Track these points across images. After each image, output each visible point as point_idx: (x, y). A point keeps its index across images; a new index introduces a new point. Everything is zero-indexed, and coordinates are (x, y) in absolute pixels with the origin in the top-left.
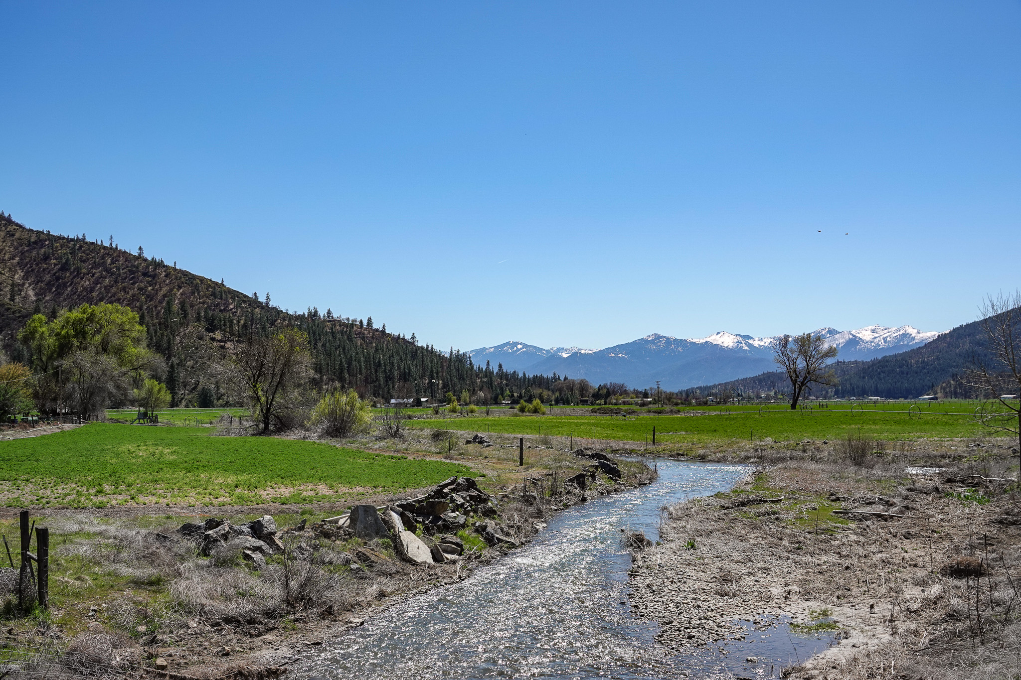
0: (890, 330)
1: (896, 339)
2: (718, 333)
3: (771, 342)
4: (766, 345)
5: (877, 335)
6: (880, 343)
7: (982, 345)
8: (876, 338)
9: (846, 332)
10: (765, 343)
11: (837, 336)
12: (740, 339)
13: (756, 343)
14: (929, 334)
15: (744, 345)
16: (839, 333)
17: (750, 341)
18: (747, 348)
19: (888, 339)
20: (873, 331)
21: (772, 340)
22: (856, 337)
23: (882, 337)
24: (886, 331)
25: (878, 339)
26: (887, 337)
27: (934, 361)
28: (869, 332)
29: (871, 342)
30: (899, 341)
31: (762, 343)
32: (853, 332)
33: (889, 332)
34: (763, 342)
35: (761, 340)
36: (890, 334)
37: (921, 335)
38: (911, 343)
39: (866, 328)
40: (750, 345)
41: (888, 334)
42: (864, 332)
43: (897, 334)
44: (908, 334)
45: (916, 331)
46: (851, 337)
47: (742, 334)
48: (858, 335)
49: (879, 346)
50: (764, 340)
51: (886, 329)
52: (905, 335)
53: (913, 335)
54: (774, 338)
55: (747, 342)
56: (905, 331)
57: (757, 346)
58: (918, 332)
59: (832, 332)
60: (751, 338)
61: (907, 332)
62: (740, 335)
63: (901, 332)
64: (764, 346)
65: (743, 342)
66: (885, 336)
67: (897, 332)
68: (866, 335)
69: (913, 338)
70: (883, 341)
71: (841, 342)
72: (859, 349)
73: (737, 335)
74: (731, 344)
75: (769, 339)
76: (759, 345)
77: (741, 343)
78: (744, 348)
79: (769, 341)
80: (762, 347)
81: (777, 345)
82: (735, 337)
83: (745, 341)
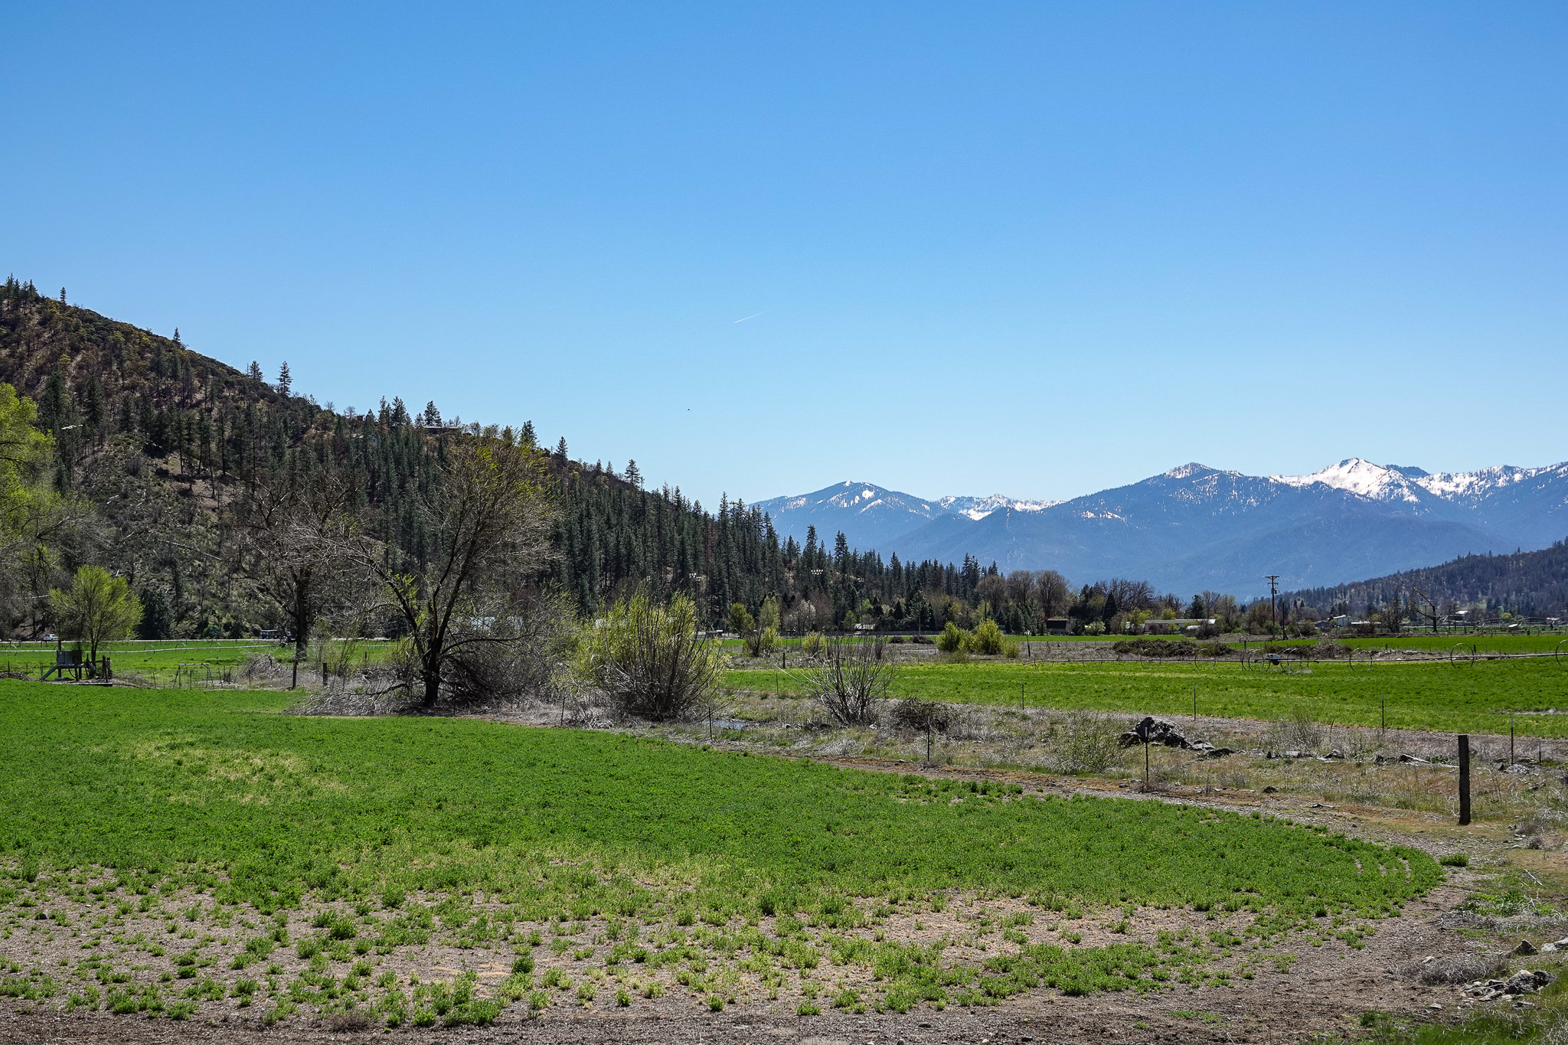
2: (1344, 463)
3: (1471, 483)
4: (1460, 490)
10: (1457, 486)
12: (1396, 476)
13: (1436, 487)
15: (1406, 490)
17: (1422, 482)
18: (1413, 498)
21: (1474, 479)
31: (1449, 487)
34: (1453, 484)
35: (1448, 478)
40: (1420, 491)
47: (1402, 465)
50: (1456, 481)
54: (1480, 476)
55: (1414, 484)
57: (1439, 493)
60: (1424, 474)
62: (1396, 468)
64: (1455, 493)
65: (1403, 483)
73: (1389, 468)
74: (1375, 489)
75: (1467, 477)
76: (1442, 491)
77: (1399, 486)
78: (1406, 499)
79: (1467, 480)
80: (1449, 497)
81: (1485, 492)
82: (1384, 471)
83: (1410, 481)
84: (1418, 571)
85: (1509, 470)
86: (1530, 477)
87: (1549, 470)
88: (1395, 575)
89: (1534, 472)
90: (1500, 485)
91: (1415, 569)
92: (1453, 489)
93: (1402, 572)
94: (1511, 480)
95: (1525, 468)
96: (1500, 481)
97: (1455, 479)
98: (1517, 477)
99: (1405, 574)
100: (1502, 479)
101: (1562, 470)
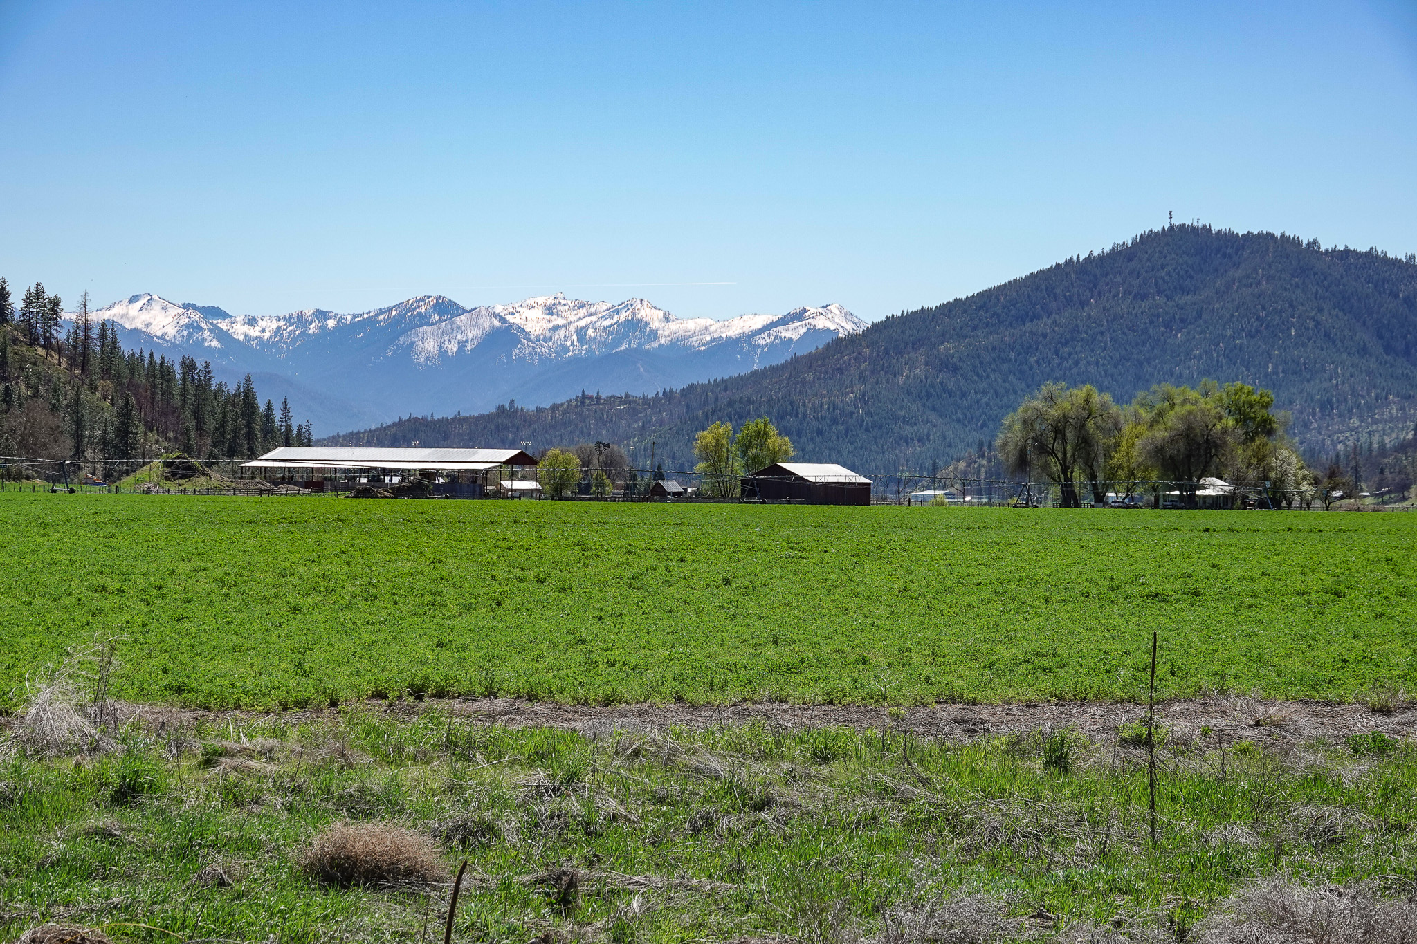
0: (593, 310)
1: (612, 333)
2: (134, 299)
3: (279, 328)
4: (267, 335)
5: (560, 322)
6: (569, 343)
7: (955, 369)
8: (556, 328)
9: (483, 311)
10: (263, 330)
11: (461, 320)
12: (196, 316)
13: (240, 331)
14: (691, 325)
15: (207, 333)
16: (465, 311)
17: (223, 325)
18: (215, 344)
19: (590, 332)
20: (549, 310)
21: (281, 323)
22: (511, 325)
23: (572, 328)
24: (582, 312)
25: (562, 332)
26: (586, 328)
27: (854, 403)
28: (538, 313)
29: (545, 340)
30: (616, 342)
31: (254, 332)
32: (498, 309)
33: (590, 315)
34: (257, 329)
35: (252, 322)
36: (594, 318)
37: (673, 326)
38: (647, 347)
39: (531, 301)
40: (223, 336)
41: (589, 319)
42: (525, 312)
43: (612, 322)
44: (640, 321)
45: (661, 314)
46: (497, 323)
47: (200, 304)
48: (511, 319)
49: (567, 350)
50: (262, 324)
51: (581, 306)
52: (634, 325)
53: (654, 325)
54: (289, 319)
55: (216, 326)
56: (634, 314)
57: (242, 338)
58: (666, 319)
59: (447, 309)
60: (224, 315)
61: (638, 316)
62: (194, 307)
63: (623, 316)
64: (260, 339)
65: (203, 325)
66: (582, 323)
67: (611, 317)
68: (534, 322)
69: (654, 335)
70: (575, 338)
71: (470, 336)
72: (518, 358)
73: (186, 306)
74: (171, 331)
75: (274, 321)
76: (246, 336)
77: (201, 329)
78: (207, 344)
79: (274, 325)
80: (254, 343)
81: (295, 339)
82: (181, 311)
83: (210, 324)
84: (359, 433)
85: (322, 315)
86: (345, 323)
87: (365, 316)
88: (333, 437)
89: (349, 318)
90: (311, 331)
91: (355, 431)
92: (258, 334)
93: (341, 434)
94: (324, 327)
95: (340, 312)
96: (312, 326)
97: (260, 323)
98: (331, 323)
99: (344, 436)
100: (314, 324)
101: (382, 317)
